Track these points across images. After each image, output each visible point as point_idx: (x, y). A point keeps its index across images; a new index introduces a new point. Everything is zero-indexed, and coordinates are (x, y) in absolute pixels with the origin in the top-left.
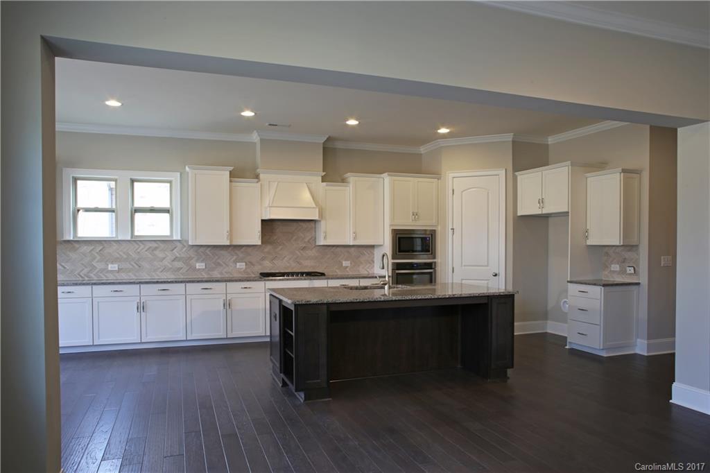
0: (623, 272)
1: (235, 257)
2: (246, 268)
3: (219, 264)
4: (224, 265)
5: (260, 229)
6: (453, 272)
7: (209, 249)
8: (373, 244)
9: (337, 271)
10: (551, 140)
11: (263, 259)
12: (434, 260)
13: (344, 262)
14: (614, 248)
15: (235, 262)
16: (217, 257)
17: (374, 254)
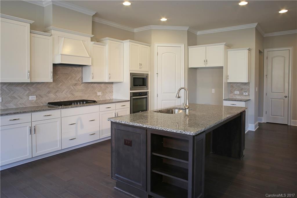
0: (241, 94)
1: (28, 92)
2: (36, 100)
3: (15, 98)
4: (19, 98)
5: (52, 71)
6: (157, 96)
7: (5, 86)
8: (113, 81)
9: (94, 98)
10: (199, 33)
11: (49, 92)
12: (148, 90)
13: (98, 93)
14: (236, 84)
15: (28, 95)
16: (12, 92)
17: (113, 88)
